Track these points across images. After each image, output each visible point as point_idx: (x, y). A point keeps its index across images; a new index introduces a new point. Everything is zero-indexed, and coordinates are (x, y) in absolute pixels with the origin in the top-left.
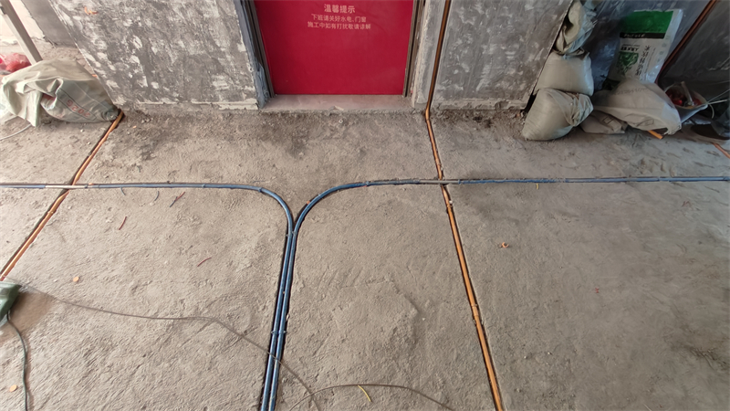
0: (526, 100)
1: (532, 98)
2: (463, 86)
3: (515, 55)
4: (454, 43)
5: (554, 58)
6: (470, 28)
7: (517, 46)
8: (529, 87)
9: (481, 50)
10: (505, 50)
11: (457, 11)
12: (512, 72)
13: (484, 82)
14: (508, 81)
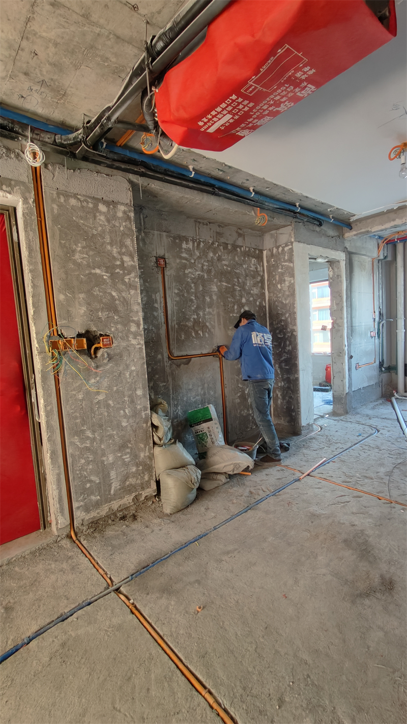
0: (154, 486)
1: (158, 483)
2: (99, 495)
3: (130, 457)
4: (78, 464)
5: (157, 450)
6: (88, 449)
7: (128, 450)
8: (151, 476)
9: (103, 462)
10: (121, 456)
11: (72, 440)
12: (134, 469)
13: (115, 486)
14: (134, 477)
